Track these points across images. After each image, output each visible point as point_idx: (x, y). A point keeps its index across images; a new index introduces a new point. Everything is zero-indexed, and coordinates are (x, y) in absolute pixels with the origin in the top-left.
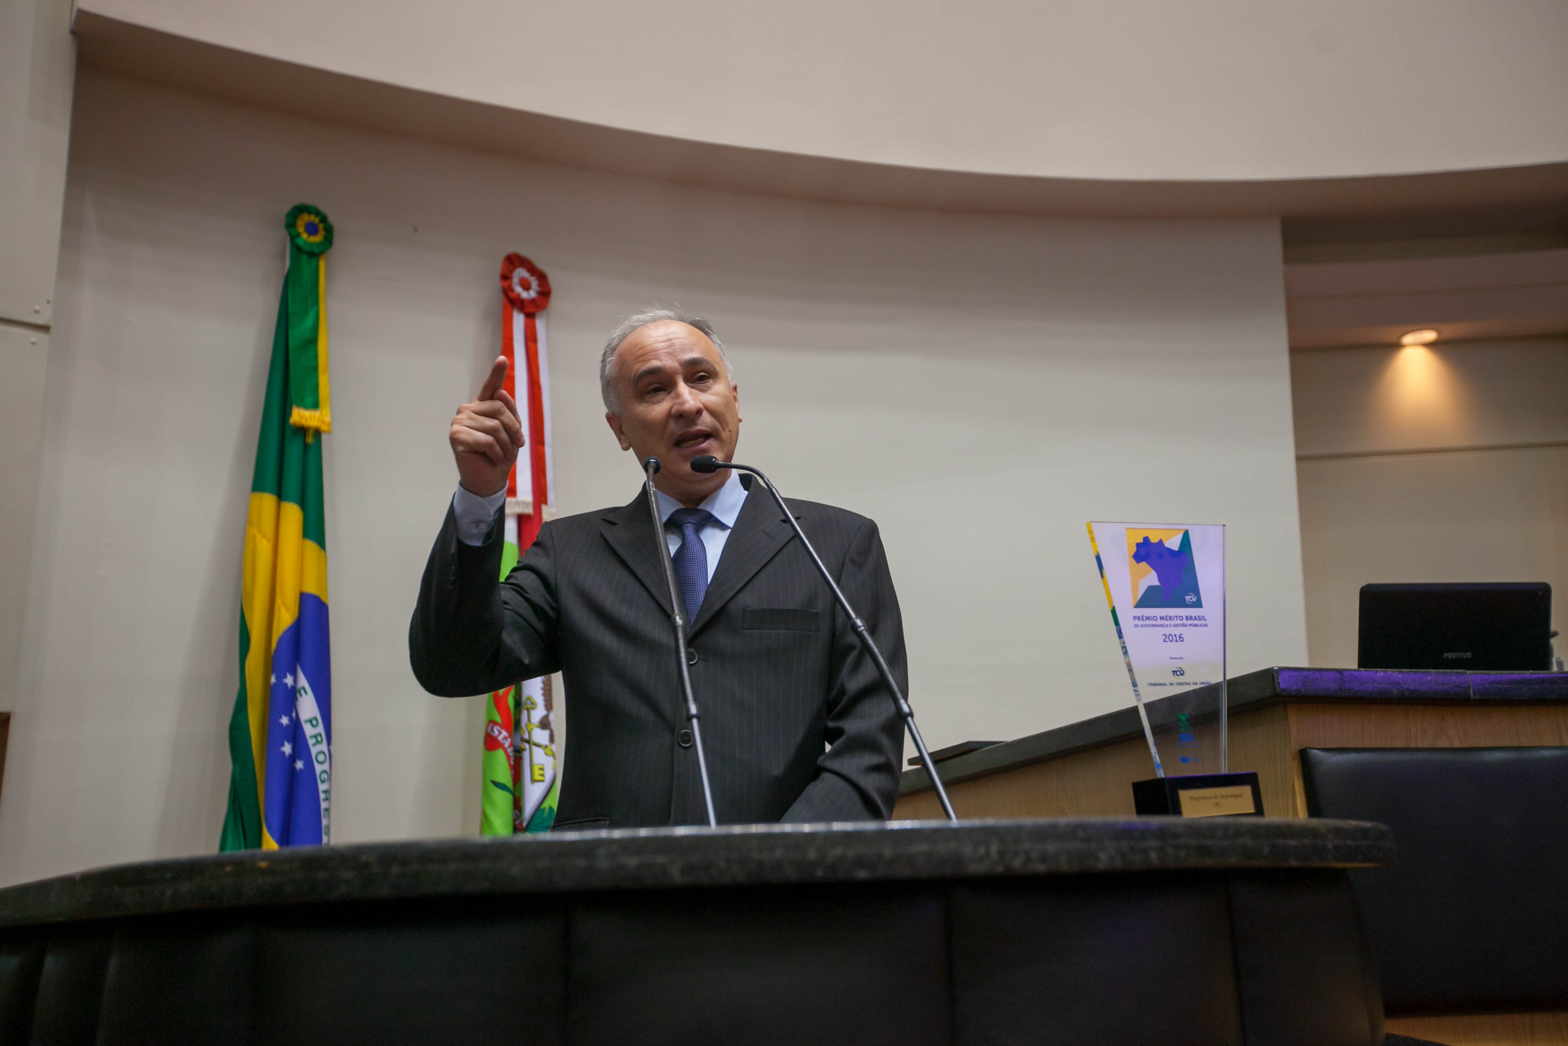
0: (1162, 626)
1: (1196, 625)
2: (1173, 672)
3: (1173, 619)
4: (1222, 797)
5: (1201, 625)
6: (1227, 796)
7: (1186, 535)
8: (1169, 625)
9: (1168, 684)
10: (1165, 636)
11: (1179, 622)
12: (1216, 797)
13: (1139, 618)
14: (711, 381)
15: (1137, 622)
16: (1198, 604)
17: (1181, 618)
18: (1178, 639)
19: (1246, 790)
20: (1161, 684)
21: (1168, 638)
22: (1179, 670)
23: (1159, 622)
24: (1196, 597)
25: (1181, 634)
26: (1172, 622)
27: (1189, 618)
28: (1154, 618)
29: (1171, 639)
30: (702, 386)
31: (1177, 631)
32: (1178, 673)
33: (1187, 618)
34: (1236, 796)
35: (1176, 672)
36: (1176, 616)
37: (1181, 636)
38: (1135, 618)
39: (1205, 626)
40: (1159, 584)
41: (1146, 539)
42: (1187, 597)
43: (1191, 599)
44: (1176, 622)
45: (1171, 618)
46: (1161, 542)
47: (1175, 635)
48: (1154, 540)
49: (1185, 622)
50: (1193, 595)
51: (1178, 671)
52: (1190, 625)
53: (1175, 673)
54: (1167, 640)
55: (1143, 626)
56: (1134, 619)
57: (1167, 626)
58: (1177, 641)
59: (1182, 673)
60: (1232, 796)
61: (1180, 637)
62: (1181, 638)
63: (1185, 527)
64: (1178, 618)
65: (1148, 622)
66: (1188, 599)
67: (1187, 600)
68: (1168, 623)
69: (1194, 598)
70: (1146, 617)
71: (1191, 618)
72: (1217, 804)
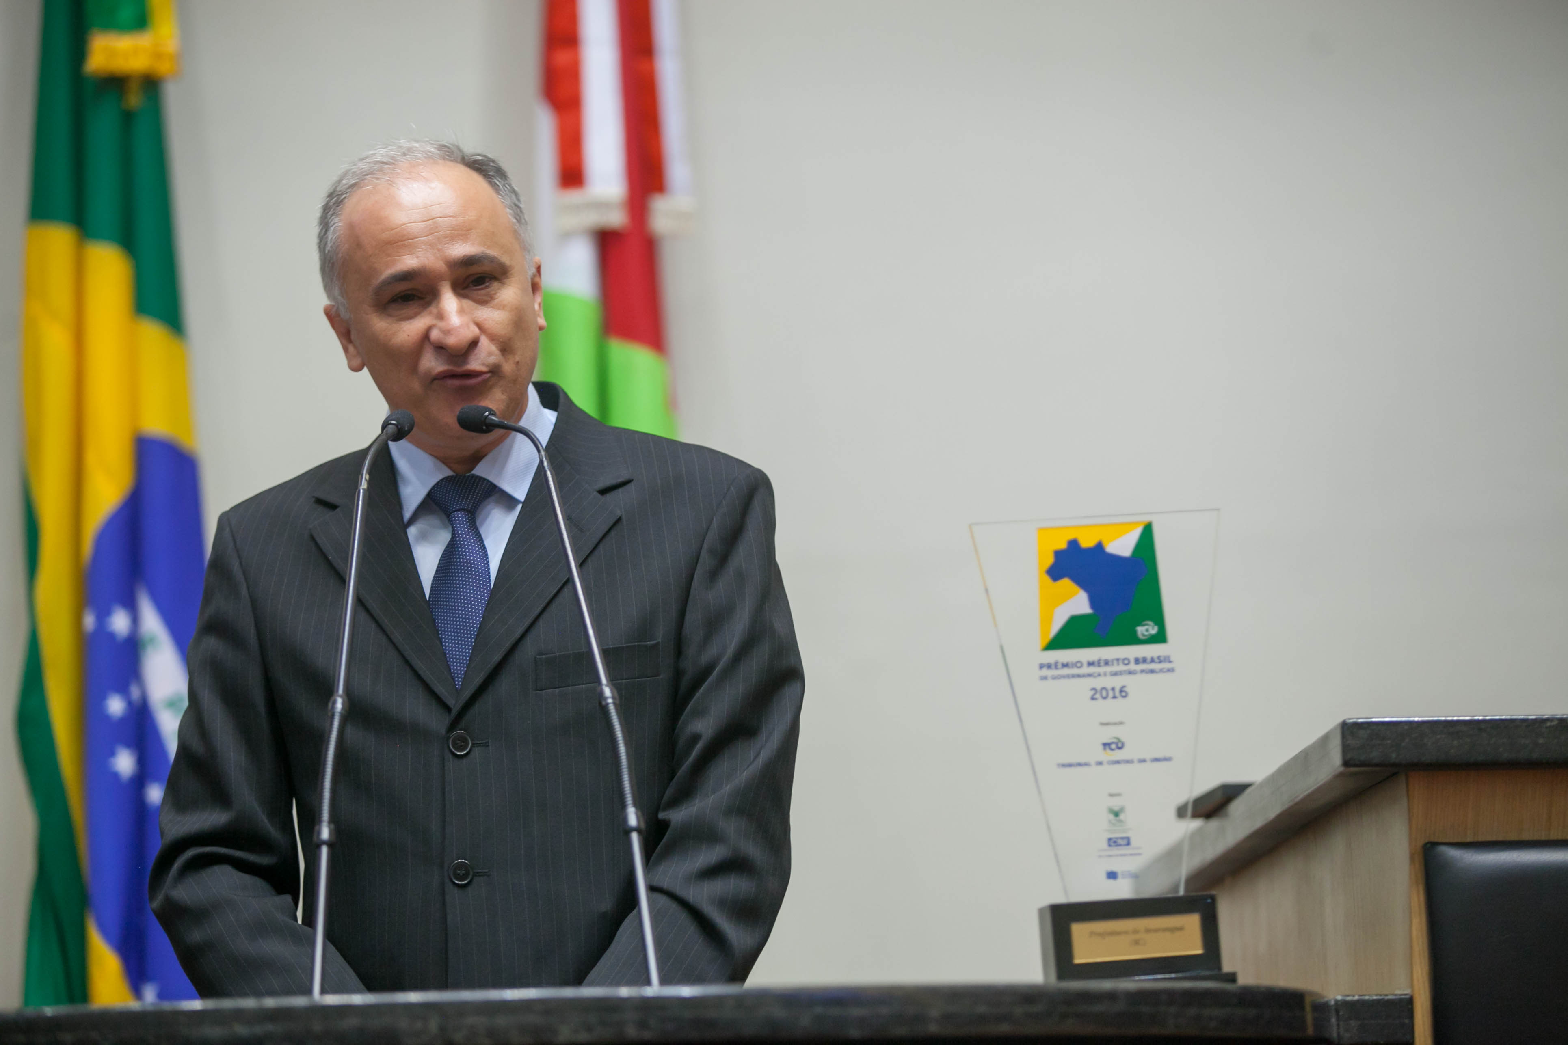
0: (1090, 675)
1: (1152, 671)
2: (1105, 745)
3: (1111, 663)
4: (1148, 931)
5: (1161, 671)
6: (1156, 930)
7: (1148, 531)
8: (1102, 674)
9: (1093, 763)
10: (1093, 692)
11: (1122, 667)
12: (1136, 932)
13: (1049, 666)
14: (496, 285)
15: (1045, 672)
16: (1160, 638)
17: (1126, 661)
18: (1117, 694)
19: (1194, 921)
20: (1080, 765)
21: (1098, 694)
22: (1115, 740)
23: (1085, 670)
24: (1156, 627)
25: (1124, 687)
26: (1108, 669)
27: (1141, 660)
28: (1077, 664)
29: (1104, 696)
30: (479, 293)
31: (1117, 682)
32: (1113, 746)
33: (1137, 661)
34: (1173, 930)
35: (1110, 745)
36: (1118, 659)
37: (1124, 689)
38: (1042, 666)
39: (1169, 670)
40: (1090, 611)
41: (1073, 543)
42: (1139, 628)
43: (1147, 630)
44: (1115, 668)
45: (1107, 663)
46: (1100, 546)
47: (1113, 689)
48: (1087, 543)
49: (1133, 666)
50: (1152, 624)
51: (1113, 743)
52: (1142, 671)
54: (1098, 696)
55: (1055, 678)
56: (1041, 668)
57: (1099, 675)
58: (1114, 697)
59: (1120, 745)
60: (1164, 930)
61: (1121, 691)
62: (1123, 692)
63: (1147, 519)
64: (1120, 661)
65: (1066, 671)
66: (1141, 630)
67: (1139, 632)
68: (1101, 670)
69: (1153, 629)
70: (1062, 663)
71: (1144, 660)
72: (1136, 942)
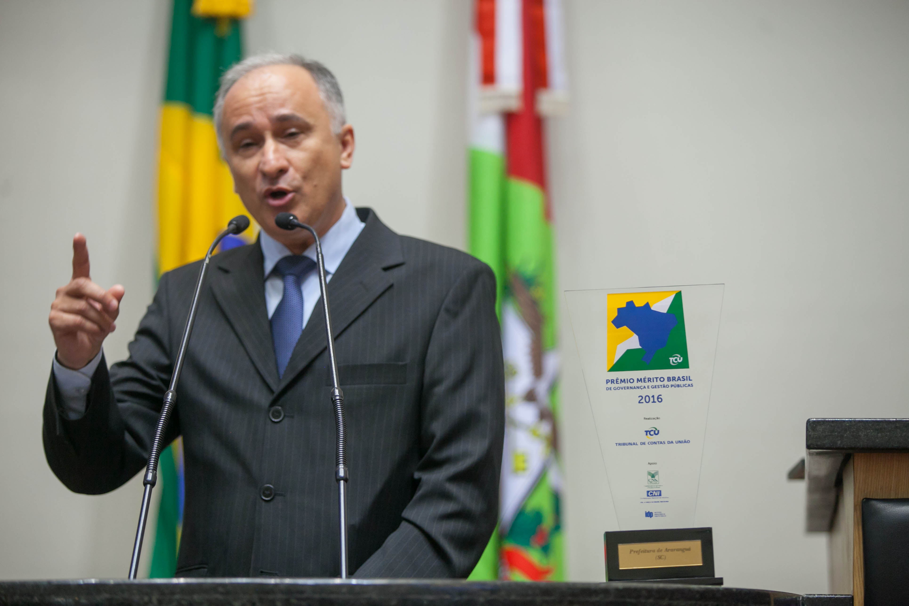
0: (638, 388)
1: (679, 385)
2: (646, 432)
3: (652, 380)
4: (667, 550)
5: (684, 385)
6: (672, 550)
7: (678, 296)
8: (646, 387)
9: (639, 443)
10: (641, 398)
11: (659, 383)
12: (659, 551)
13: (612, 381)
14: (302, 136)
15: (610, 385)
16: (685, 365)
17: (662, 379)
18: (656, 400)
19: (696, 545)
20: (630, 444)
22: (654, 429)
23: (635, 384)
24: (682, 358)
25: (661, 395)
26: (650, 384)
27: (671, 379)
28: (631, 381)
29: (647, 401)
30: (291, 141)
31: (656, 392)
32: (652, 433)
33: (669, 379)
34: (683, 550)
35: (650, 432)
36: (657, 378)
37: (660, 397)
38: (608, 381)
39: (689, 385)
40: (640, 347)
41: (630, 304)
42: (671, 359)
43: (676, 360)
44: (655, 383)
45: (649, 380)
46: (647, 305)
47: (653, 396)
48: (639, 303)
49: (666, 382)
50: (679, 356)
51: (652, 430)
52: (672, 386)
53: (648, 433)
54: (643, 401)
55: (615, 389)
56: (607, 383)
57: (645, 387)
58: (654, 402)
59: (656, 432)
60: (678, 550)
61: (658, 398)
62: (660, 399)
63: (678, 289)
64: (658, 379)
65: (623, 385)
66: (673, 360)
67: (671, 361)
68: (646, 384)
69: (680, 359)
70: (621, 380)
71: (674, 379)
72: (660, 557)
